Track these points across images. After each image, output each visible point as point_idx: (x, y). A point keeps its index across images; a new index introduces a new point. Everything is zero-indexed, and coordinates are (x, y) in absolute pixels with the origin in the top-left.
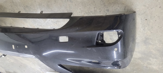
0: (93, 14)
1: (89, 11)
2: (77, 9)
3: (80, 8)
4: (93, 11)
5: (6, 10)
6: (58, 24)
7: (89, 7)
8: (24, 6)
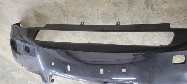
0: (180, 24)
1: (176, 21)
2: (158, 19)
3: (164, 17)
4: (182, 21)
5: (49, 21)
6: (122, 38)
7: (178, 15)
8: (79, 16)
